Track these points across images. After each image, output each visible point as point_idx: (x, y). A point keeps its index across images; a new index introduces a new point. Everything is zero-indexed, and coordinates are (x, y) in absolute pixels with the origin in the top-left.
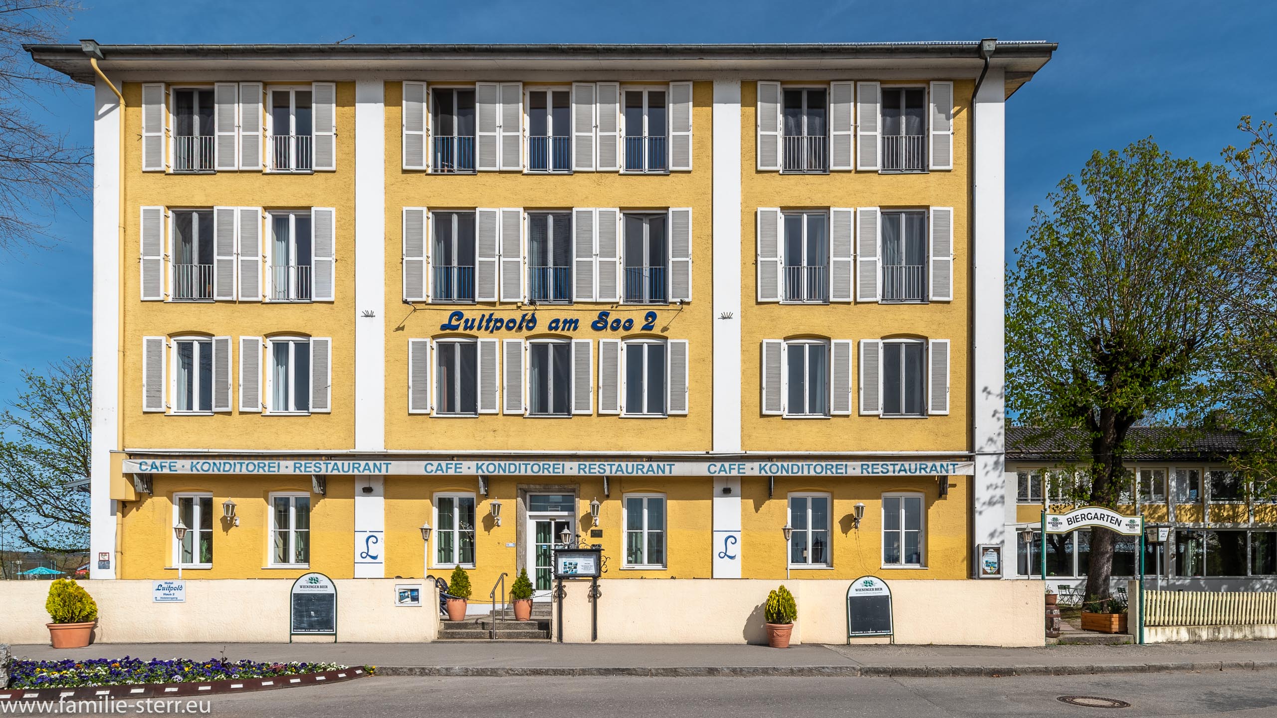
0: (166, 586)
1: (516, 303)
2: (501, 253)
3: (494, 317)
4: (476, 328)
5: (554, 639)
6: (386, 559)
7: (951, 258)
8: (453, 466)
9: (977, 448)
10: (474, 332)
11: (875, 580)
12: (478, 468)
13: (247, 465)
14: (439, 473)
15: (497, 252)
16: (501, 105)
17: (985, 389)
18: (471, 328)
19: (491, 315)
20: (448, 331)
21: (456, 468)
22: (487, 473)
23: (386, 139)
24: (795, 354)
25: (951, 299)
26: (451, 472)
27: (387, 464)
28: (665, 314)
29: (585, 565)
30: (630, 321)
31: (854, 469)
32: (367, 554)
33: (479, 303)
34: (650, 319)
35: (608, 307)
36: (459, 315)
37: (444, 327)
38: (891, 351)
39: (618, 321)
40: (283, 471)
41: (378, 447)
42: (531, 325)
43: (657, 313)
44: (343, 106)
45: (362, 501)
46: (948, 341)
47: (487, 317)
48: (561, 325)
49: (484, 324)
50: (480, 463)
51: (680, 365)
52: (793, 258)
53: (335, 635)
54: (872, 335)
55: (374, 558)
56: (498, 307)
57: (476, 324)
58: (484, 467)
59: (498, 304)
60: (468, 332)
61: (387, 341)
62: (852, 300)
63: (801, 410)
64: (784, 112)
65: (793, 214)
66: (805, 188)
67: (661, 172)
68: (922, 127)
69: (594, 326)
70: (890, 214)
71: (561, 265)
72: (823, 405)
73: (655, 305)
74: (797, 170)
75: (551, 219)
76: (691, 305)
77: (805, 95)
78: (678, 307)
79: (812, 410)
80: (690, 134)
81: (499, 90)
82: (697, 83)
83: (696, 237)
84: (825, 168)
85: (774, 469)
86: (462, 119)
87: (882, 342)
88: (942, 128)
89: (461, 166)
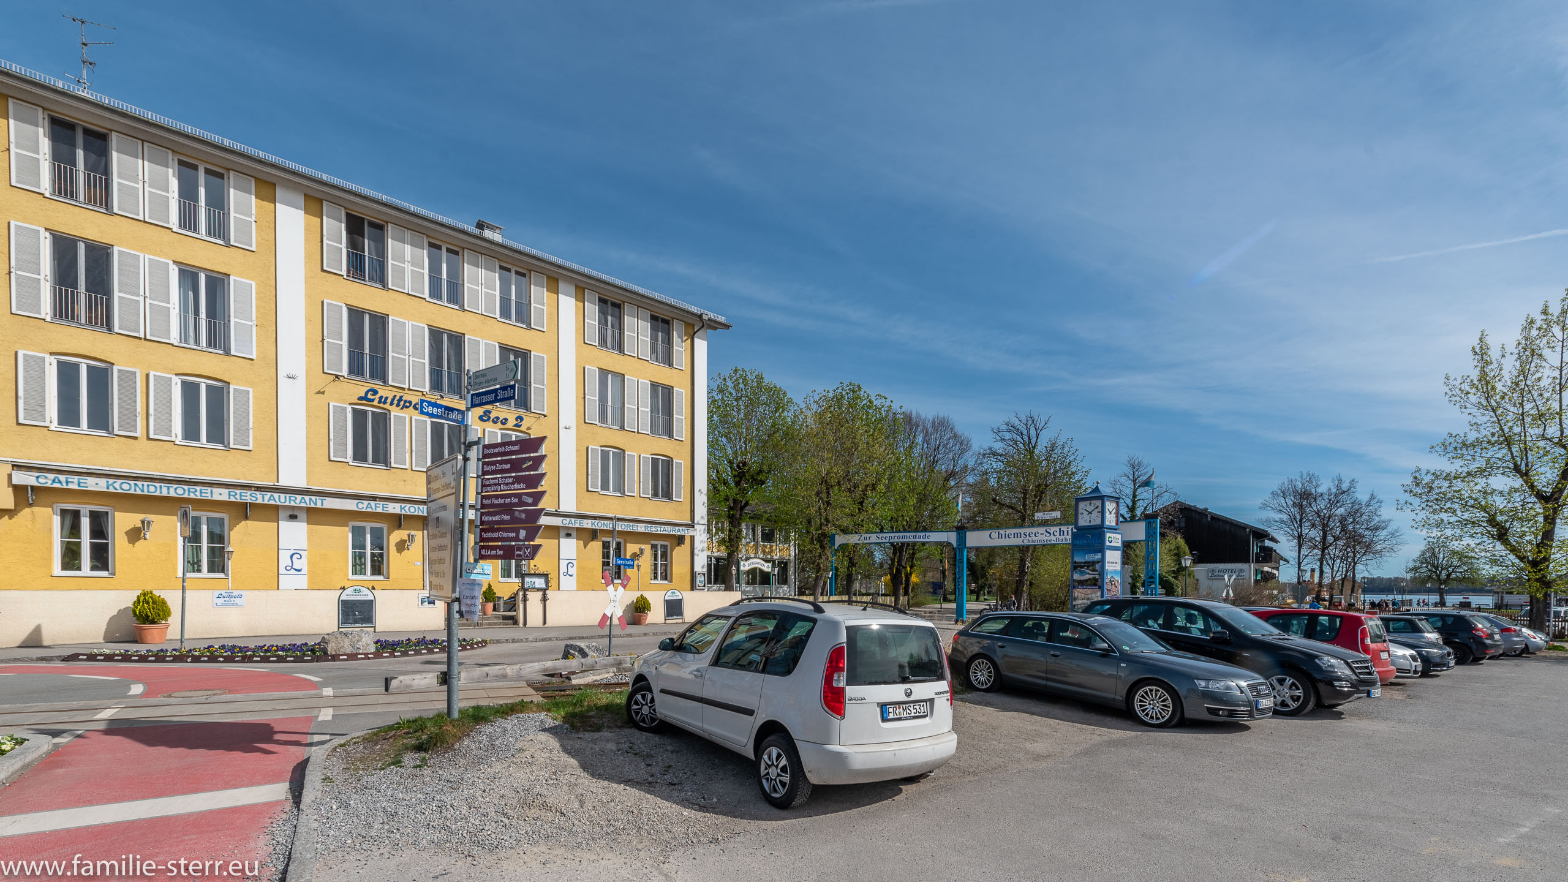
0: (226, 595)
1: (422, 392)
2: (411, 353)
3: (404, 398)
4: (388, 404)
5: (521, 625)
6: (308, 571)
7: (683, 418)
8: (381, 506)
9: (696, 522)
10: (387, 406)
11: (676, 591)
12: (401, 509)
13: (176, 489)
14: (369, 510)
15: (407, 352)
16: (409, 246)
17: (700, 490)
18: (385, 403)
19: (401, 397)
20: (364, 402)
21: (383, 507)
22: (409, 513)
23: (306, 240)
24: (605, 455)
25: (683, 439)
26: (379, 510)
27: (322, 500)
28: (529, 419)
29: (540, 583)
30: (506, 420)
31: (641, 528)
32: (292, 567)
33: (391, 386)
34: (519, 420)
35: (491, 408)
36: (375, 392)
37: (360, 398)
38: (655, 461)
39: (498, 418)
40: (216, 497)
41: (301, 483)
43: (524, 417)
44: (263, 200)
45: (286, 526)
46: (682, 462)
47: (397, 398)
49: (395, 402)
50: (403, 505)
52: (603, 398)
53: (375, 627)
54: (646, 452)
55: (299, 570)
56: (406, 391)
57: (389, 401)
58: (407, 509)
59: (406, 390)
60: (381, 405)
61: (308, 401)
62: (636, 430)
63: (608, 490)
64: (599, 311)
65: (604, 373)
66: (611, 360)
67: (524, 326)
68: (669, 342)
69: (481, 418)
70: (654, 386)
71: (453, 371)
72: (620, 488)
73: (522, 412)
74: (606, 347)
75: (445, 337)
76: (545, 416)
77: (609, 303)
78: (538, 416)
79: (614, 490)
80: (545, 308)
81: (408, 234)
82: (548, 277)
83: (549, 374)
84: (621, 351)
85: (600, 525)
86: (372, 243)
87: (650, 457)
88: (680, 347)
89: (371, 279)
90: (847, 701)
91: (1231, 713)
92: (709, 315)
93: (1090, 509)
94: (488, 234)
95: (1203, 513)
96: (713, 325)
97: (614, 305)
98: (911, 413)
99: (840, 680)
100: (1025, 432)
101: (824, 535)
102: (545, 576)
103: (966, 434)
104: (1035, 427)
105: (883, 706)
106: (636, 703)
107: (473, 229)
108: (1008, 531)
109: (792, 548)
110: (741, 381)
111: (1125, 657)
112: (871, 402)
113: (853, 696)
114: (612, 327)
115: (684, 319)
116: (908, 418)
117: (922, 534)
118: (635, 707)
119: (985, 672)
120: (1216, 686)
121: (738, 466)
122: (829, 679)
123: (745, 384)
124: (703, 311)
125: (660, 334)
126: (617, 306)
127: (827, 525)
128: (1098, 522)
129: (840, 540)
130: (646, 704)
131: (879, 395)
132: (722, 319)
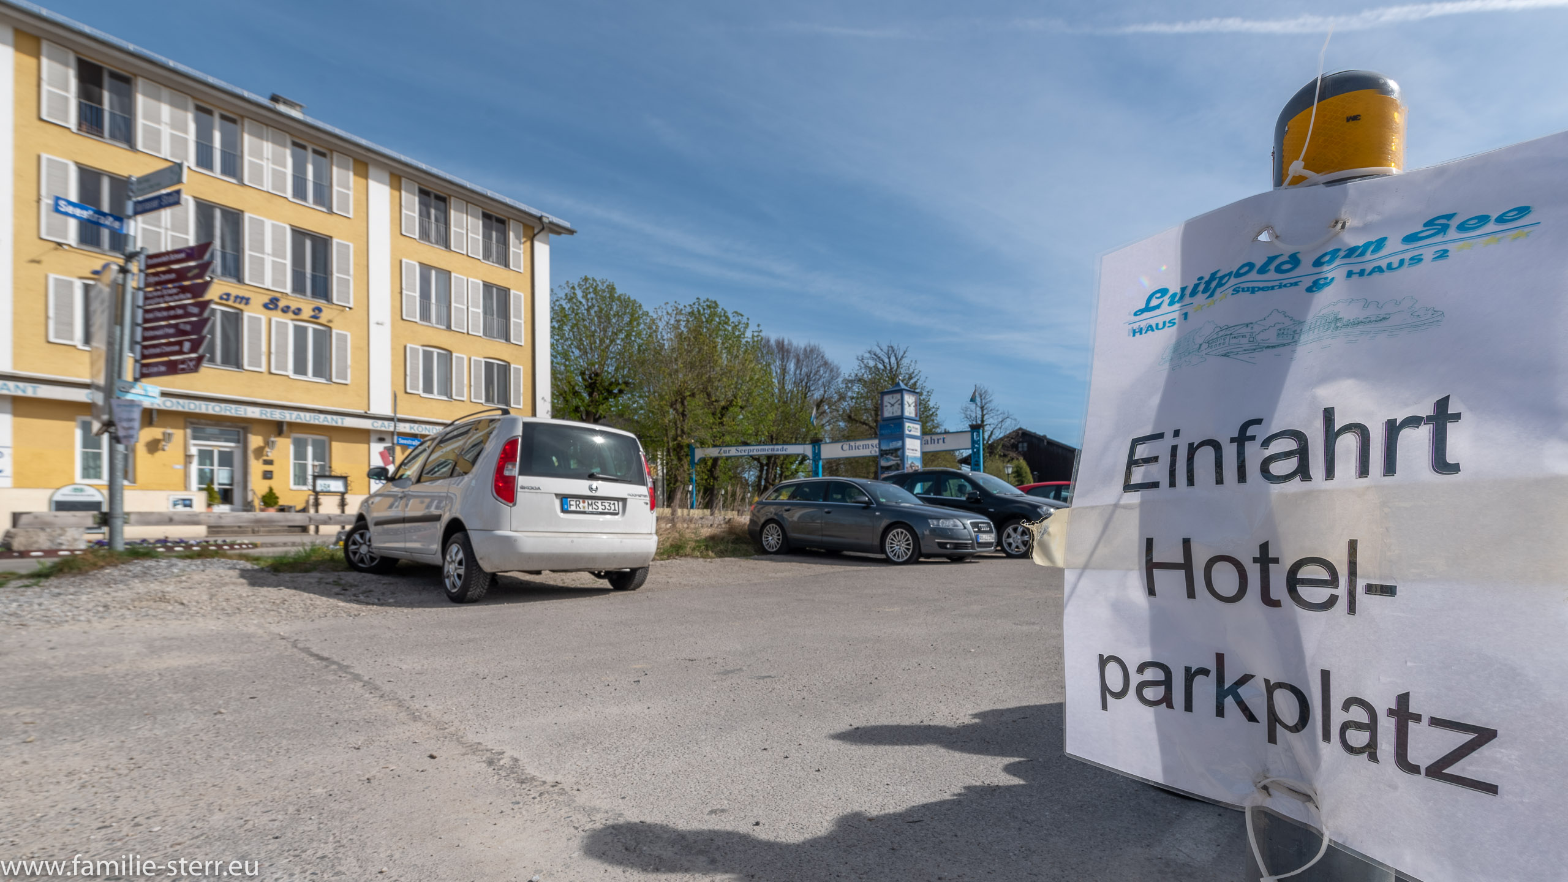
2: (168, 227)
7: (522, 321)
16: (167, 106)
17: (543, 398)
22: (163, 408)
24: (428, 356)
25: (522, 344)
28: (329, 310)
29: (337, 486)
30: (299, 310)
34: (317, 312)
35: (278, 295)
38: (489, 366)
39: (288, 307)
42: (225, 297)
43: (323, 308)
46: (521, 367)
48: (232, 298)
51: (343, 349)
52: (425, 295)
54: (478, 355)
61: (15, 270)
62: (465, 331)
63: (431, 392)
64: (420, 203)
65: (425, 269)
66: (435, 255)
67: (324, 210)
68: (504, 242)
69: (266, 306)
70: (488, 287)
71: (229, 251)
72: (446, 390)
73: (321, 303)
74: (429, 241)
75: (218, 214)
76: (350, 308)
77: (432, 196)
78: (341, 308)
79: (440, 393)
80: (351, 193)
81: (165, 92)
82: (356, 160)
83: (356, 264)
84: (447, 246)
85: (420, 429)
86: (115, 97)
87: (483, 360)
88: (517, 248)
89: (113, 136)
90: (519, 489)
91: (957, 546)
92: (549, 217)
93: (892, 401)
94: (282, 108)
95: (1041, 439)
96: (555, 229)
97: (438, 198)
98: (783, 342)
99: (513, 470)
100: (886, 360)
101: (680, 447)
102: (344, 478)
103: (836, 363)
104: (895, 356)
105: (564, 498)
106: (354, 543)
107: (266, 102)
108: (859, 443)
109: (660, 467)
110: (591, 290)
111: (881, 507)
112: (727, 317)
113: (525, 485)
114: (437, 220)
115: (524, 221)
116: (780, 345)
117: (780, 447)
118: (353, 547)
119: (776, 537)
120: (944, 524)
121: (590, 378)
122: (500, 469)
123: (595, 291)
124: (544, 214)
125: (494, 234)
126: (442, 200)
127: (682, 437)
128: (899, 413)
129: (699, 454)
130: (365, 543)
131: (736, 312)
132: (567, 224)
